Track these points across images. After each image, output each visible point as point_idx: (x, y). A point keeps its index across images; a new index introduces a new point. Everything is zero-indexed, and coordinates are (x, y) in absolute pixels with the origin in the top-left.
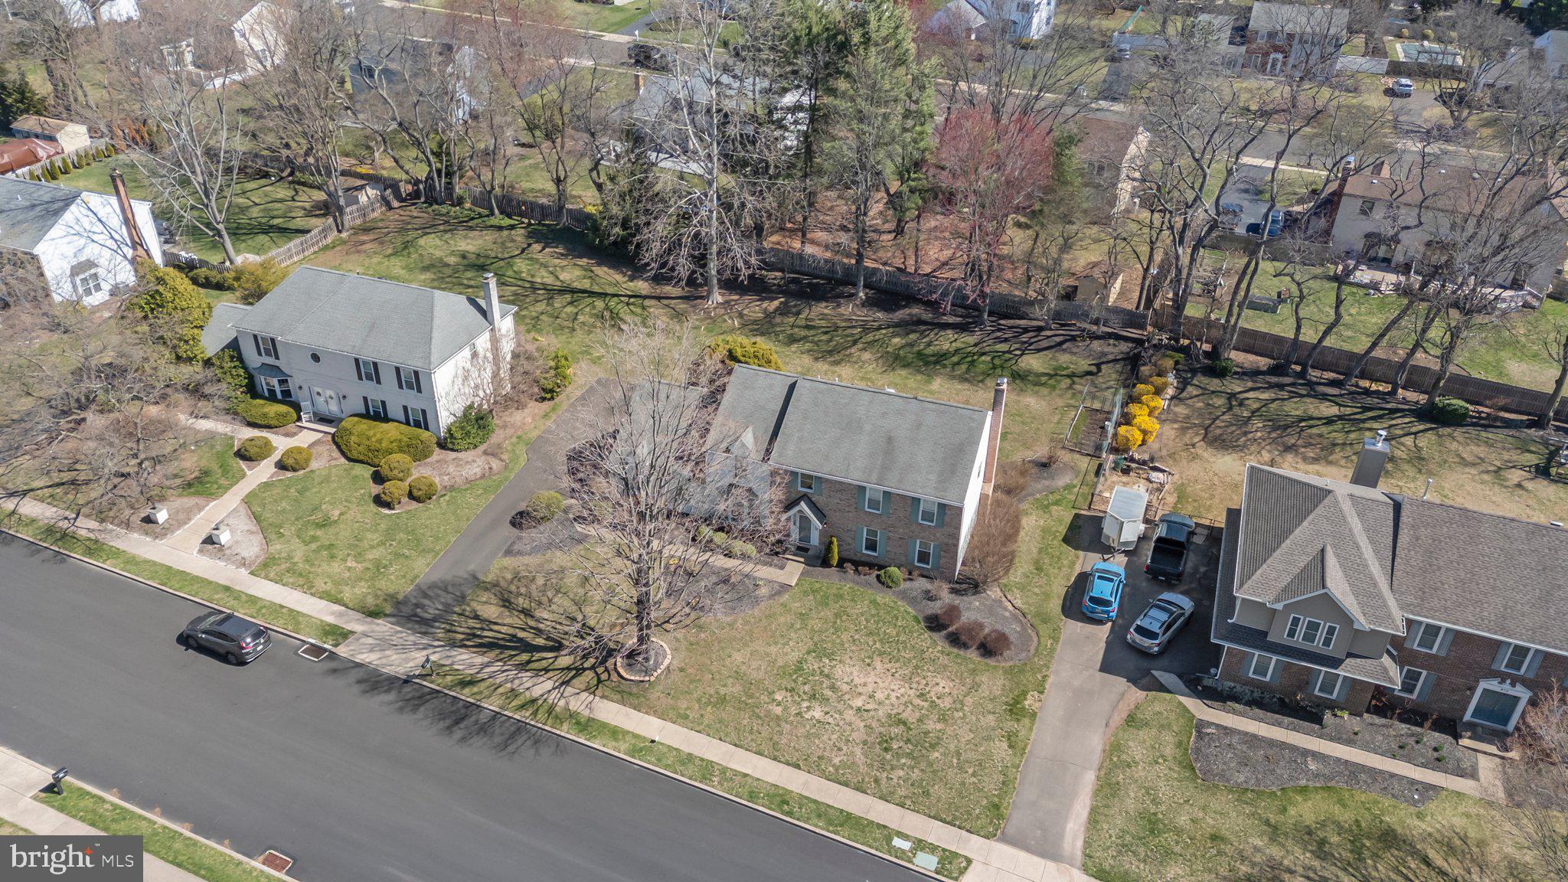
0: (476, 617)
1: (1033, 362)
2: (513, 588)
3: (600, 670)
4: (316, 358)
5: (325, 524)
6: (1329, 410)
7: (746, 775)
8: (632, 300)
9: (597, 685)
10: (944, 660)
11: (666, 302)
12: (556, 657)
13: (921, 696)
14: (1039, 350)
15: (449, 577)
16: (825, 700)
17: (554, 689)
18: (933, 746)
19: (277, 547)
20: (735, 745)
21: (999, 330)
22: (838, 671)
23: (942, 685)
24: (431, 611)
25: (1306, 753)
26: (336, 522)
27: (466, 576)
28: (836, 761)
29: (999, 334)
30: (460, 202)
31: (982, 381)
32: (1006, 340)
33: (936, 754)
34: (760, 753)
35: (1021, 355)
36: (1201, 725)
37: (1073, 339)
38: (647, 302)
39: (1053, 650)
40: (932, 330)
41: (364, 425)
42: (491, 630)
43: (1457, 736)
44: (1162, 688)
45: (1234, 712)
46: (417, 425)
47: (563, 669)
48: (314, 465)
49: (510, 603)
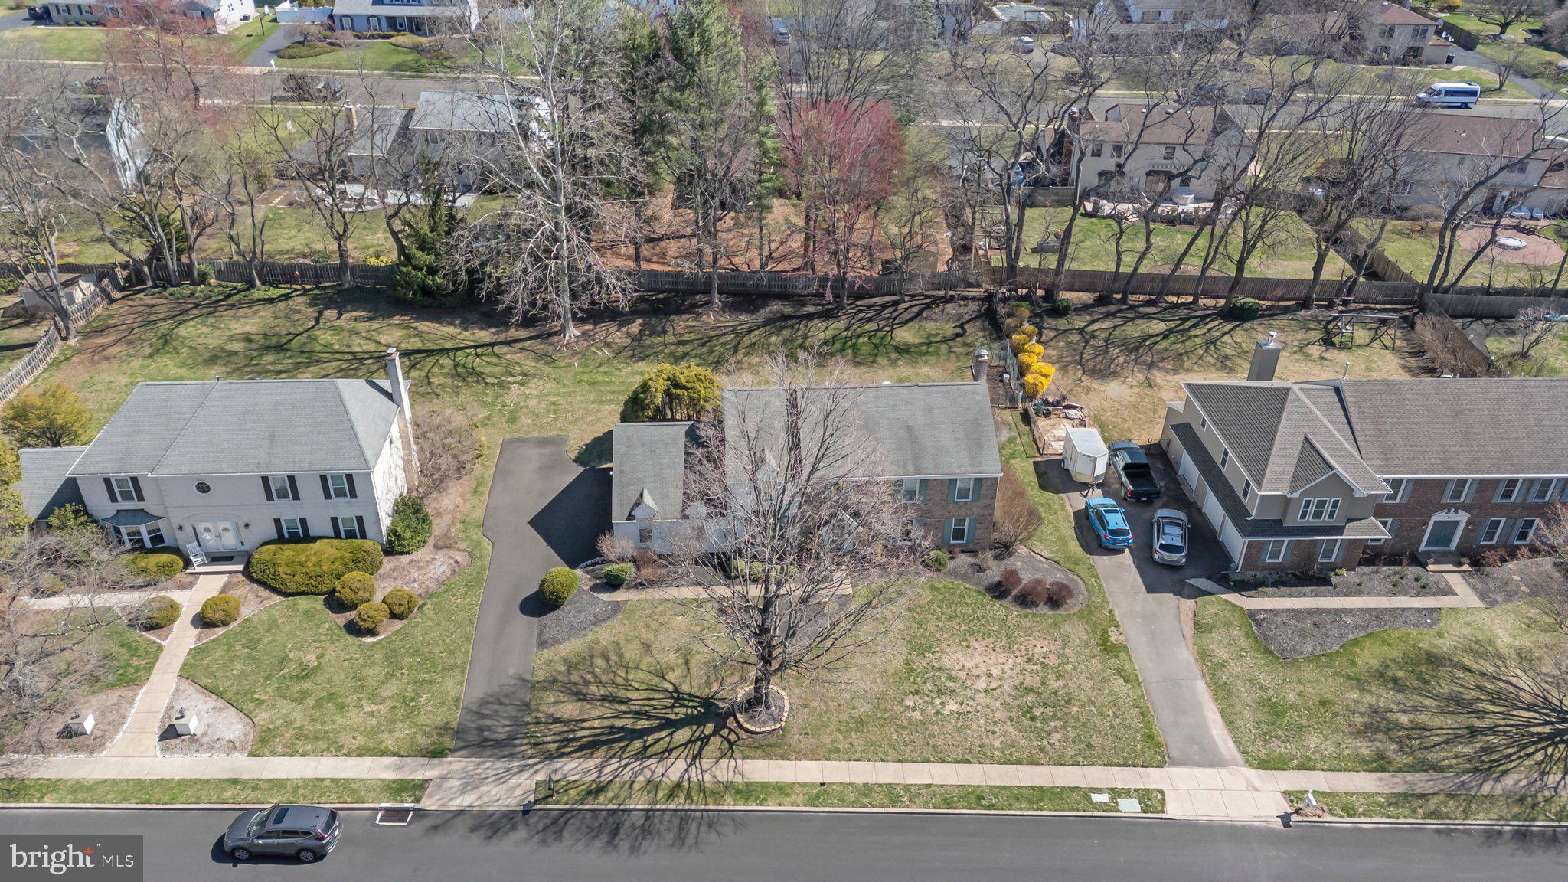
0: (557, 721)
1: (905, 335)
2: (575, 678)
3: (725, 732)
4: (203, 488)
5: (305, 673)
6: (1159, 327)
7: (929, 786)
8: (479, 350)
9: (731, 748)
10: (1026, 623)
11: (519, 345)
12: (671, 734)
13: (1029, 660)
14: (905, 323)
15: (495, 689)
16: (952, 692)
17: (689, 766)
18: (1068, 702)
19: (263, 717)
20: (899, 761)
21: (861, 311)
22: (946, 662)
23: (1039, 646)
24: (500, 730)
25: (1338, 612)
26: (318, 667)
27: (513, 682)
28: (997, 744)
29: (862, 315)
30: (203, 278)
31: (874, 361)
32: (871, 319)
33: (1076, 709)
34: (926, 761)
35: (892, 330)
36: (1252, 615)
37: (928, 306)
38: (497, 349)
39: (1100, 587)
40: (800, 323)
41: (288, 551)
42: (583, 729)
43: (1424, 565)
44: (1204, 593)
45: (1267, 595)
46: (350, 535)
47: (686, 744)
48: (245, 612)
49: (584, 695)
